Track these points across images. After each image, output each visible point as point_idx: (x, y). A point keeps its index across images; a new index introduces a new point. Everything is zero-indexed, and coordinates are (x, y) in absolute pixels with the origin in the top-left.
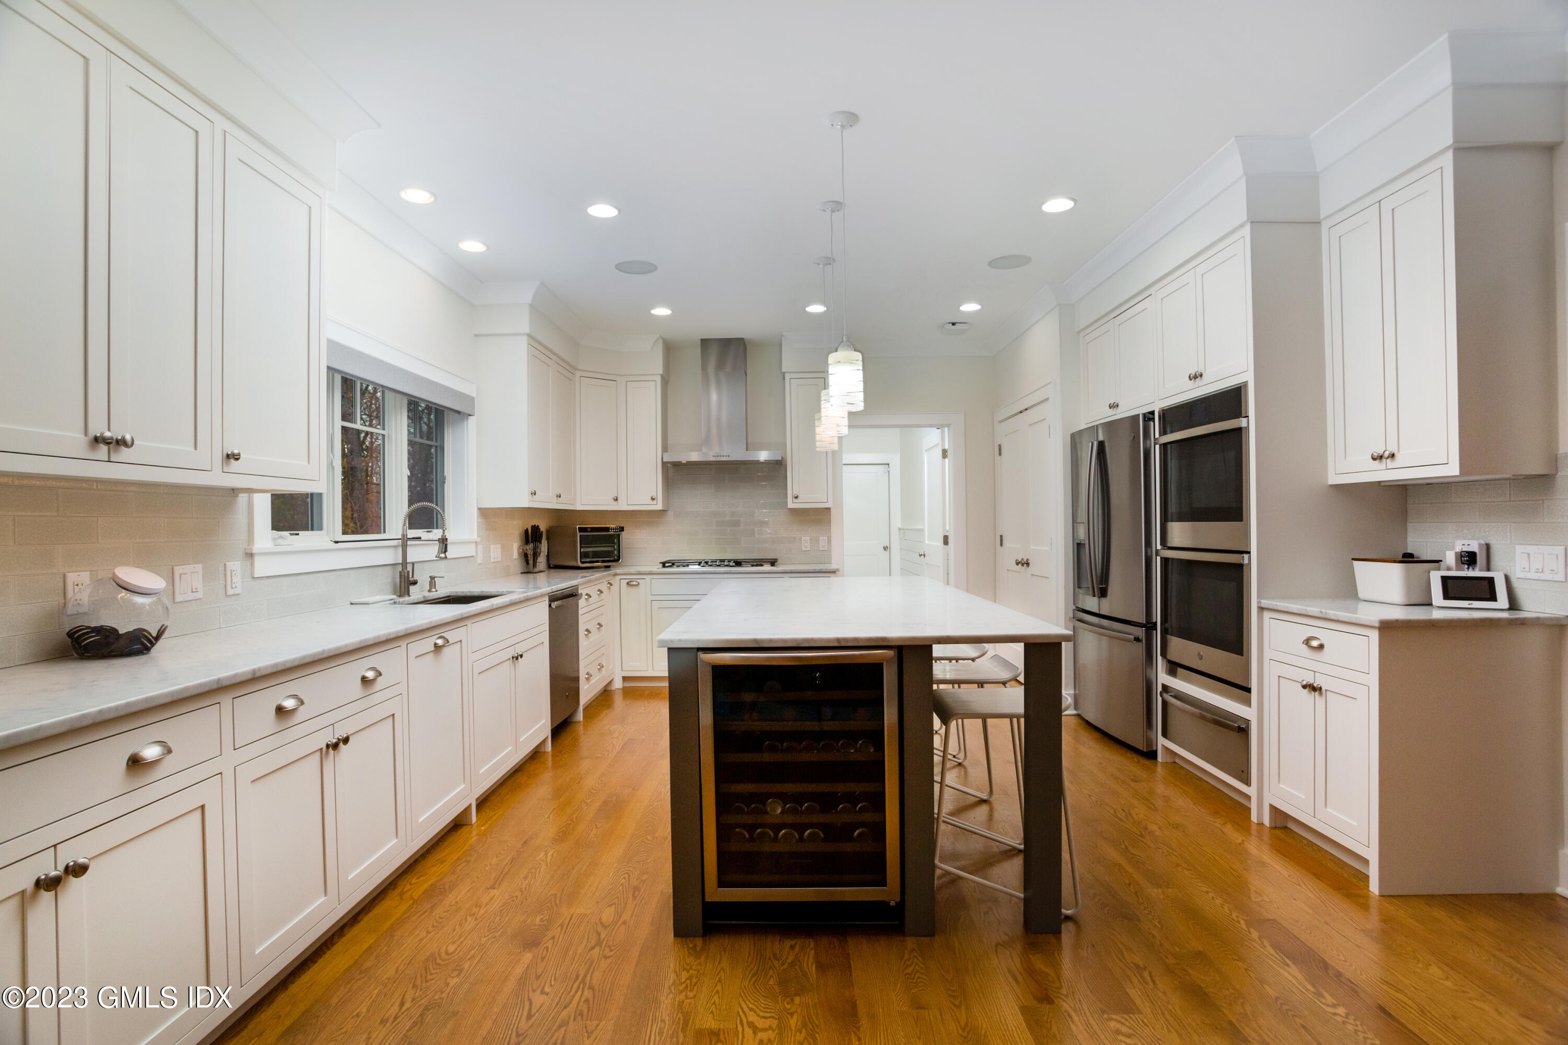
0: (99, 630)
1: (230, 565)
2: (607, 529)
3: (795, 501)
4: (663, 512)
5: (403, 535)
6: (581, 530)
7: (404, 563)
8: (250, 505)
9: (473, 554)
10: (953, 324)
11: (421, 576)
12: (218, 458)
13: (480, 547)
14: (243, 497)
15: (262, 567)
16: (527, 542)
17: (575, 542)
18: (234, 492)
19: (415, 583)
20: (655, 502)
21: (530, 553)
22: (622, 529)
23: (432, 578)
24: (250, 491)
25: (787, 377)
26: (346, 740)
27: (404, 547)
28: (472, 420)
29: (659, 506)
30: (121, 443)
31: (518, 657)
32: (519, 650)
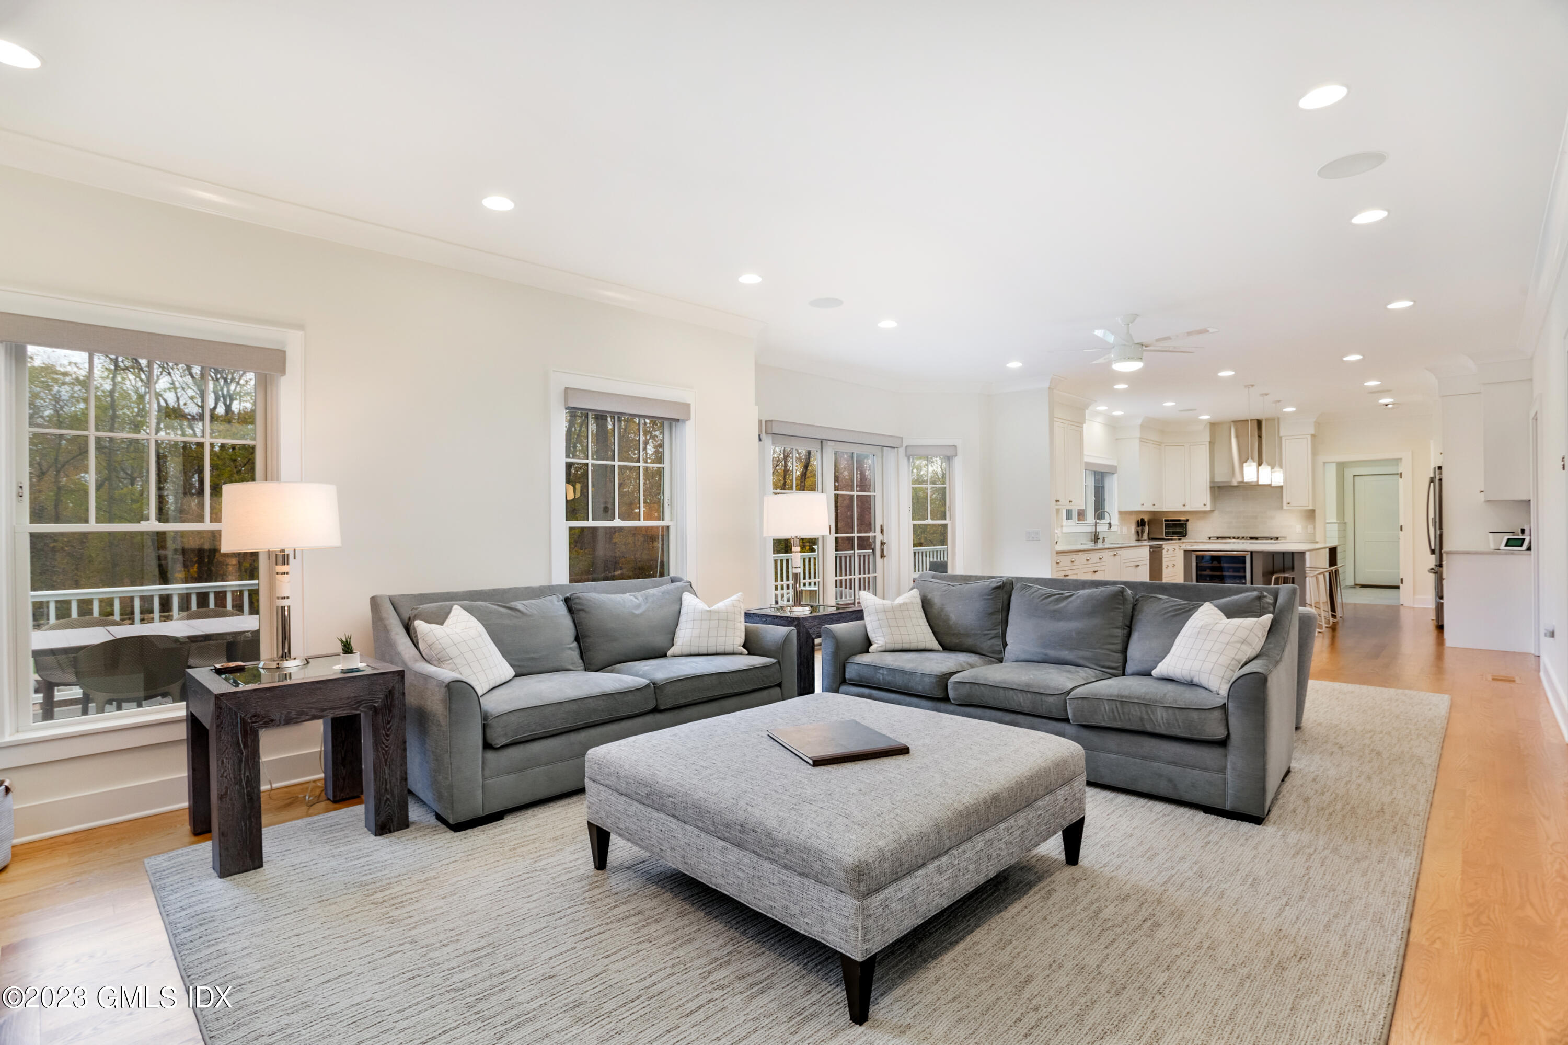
2: (1179, 520)
3: (1287, 505)
4: (1212, 511)
5: (1095, 522)
6: (1165, 520)
7: (1096, 532)
9: (1119, 529)
10: (1387, 405)
13: (1122, 527)
16: (1138, 526)
17: (1163, 526)
19: (1099, 539)
20: (1206, 506)
21: (1140, 530)
22: (1187, 520)
23: (1103, 538)
25: (1283, 439)
27: (1096, 526)
28: (1116, 476)
29: (1208, 508)
31: (1137, 566)
32: (1138, 563)
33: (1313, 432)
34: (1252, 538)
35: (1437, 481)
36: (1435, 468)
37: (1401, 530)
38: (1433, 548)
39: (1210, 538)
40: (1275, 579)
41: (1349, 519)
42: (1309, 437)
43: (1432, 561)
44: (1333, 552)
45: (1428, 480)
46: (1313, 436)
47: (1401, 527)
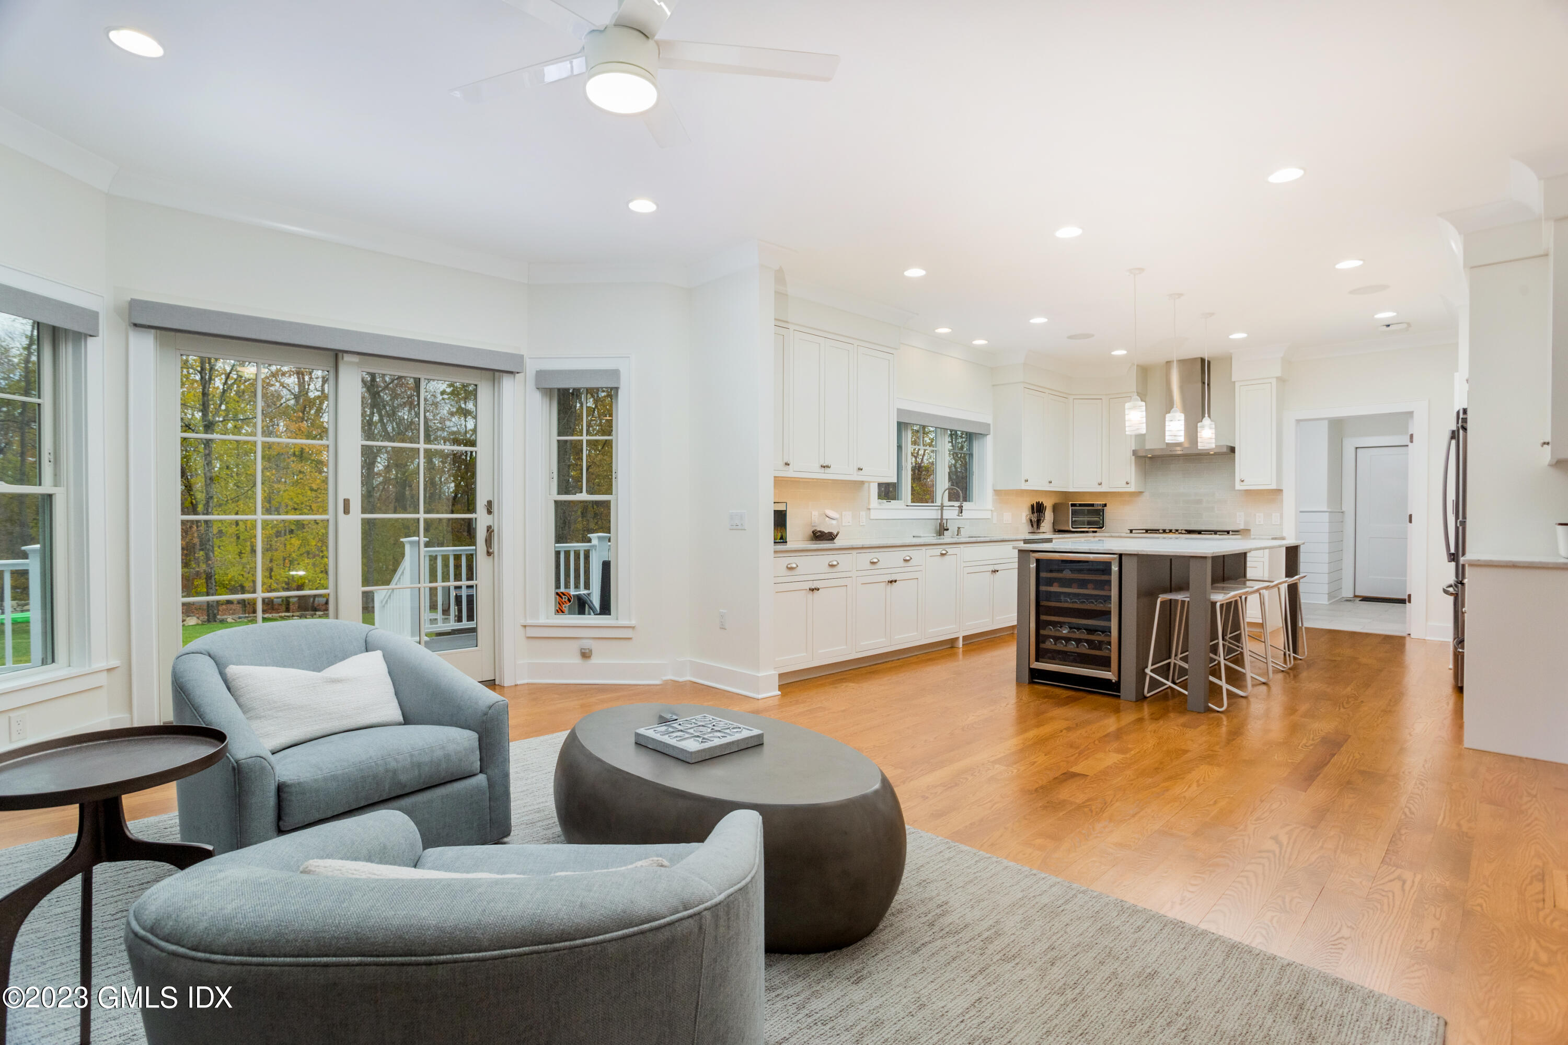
0: (820, 531)
1: (861, 513)
2: (1092, 505)
3: (1242, 483)
4: (1139, 494)
5: (942, 504)
6: (1073, 505)
7: (942, 519)
8: (869, 487)
9: (989, 517)
10: (1388, 326)
11: (952, 527)
12: (856, 468)
13: (995, 514)
14: (866, 485)
15: (874, 515)
16: (1033, 513)
17: (1068, 513)
18: (862, 483)
19: (947, 530)
20: (1128, 486)
21: (1034, 519)
22: (1105, 505)
23: (959, 528)
24: (869, 482)
25: (1237, 385)
26: (896, 581)
27: (942, 510)
28: (989, 440)
29: (1132, 488)
30: (828, 467)
31: (995, 571)
32: (996, 568)
33: (1279, 374)
34: (1189, 532)
35: (1460, 432)
36: (1458, 413)
37: (1410, 521)
38: (1452, 551)
39: (1131, 531)
40: (1162, 603)
41: (1348, 506)
42: (1274, 381)
43: (1448, 573)
44: (1292, 553)
45: (1447, 435)
46: (1279, 379)
47: (1411, 516)
